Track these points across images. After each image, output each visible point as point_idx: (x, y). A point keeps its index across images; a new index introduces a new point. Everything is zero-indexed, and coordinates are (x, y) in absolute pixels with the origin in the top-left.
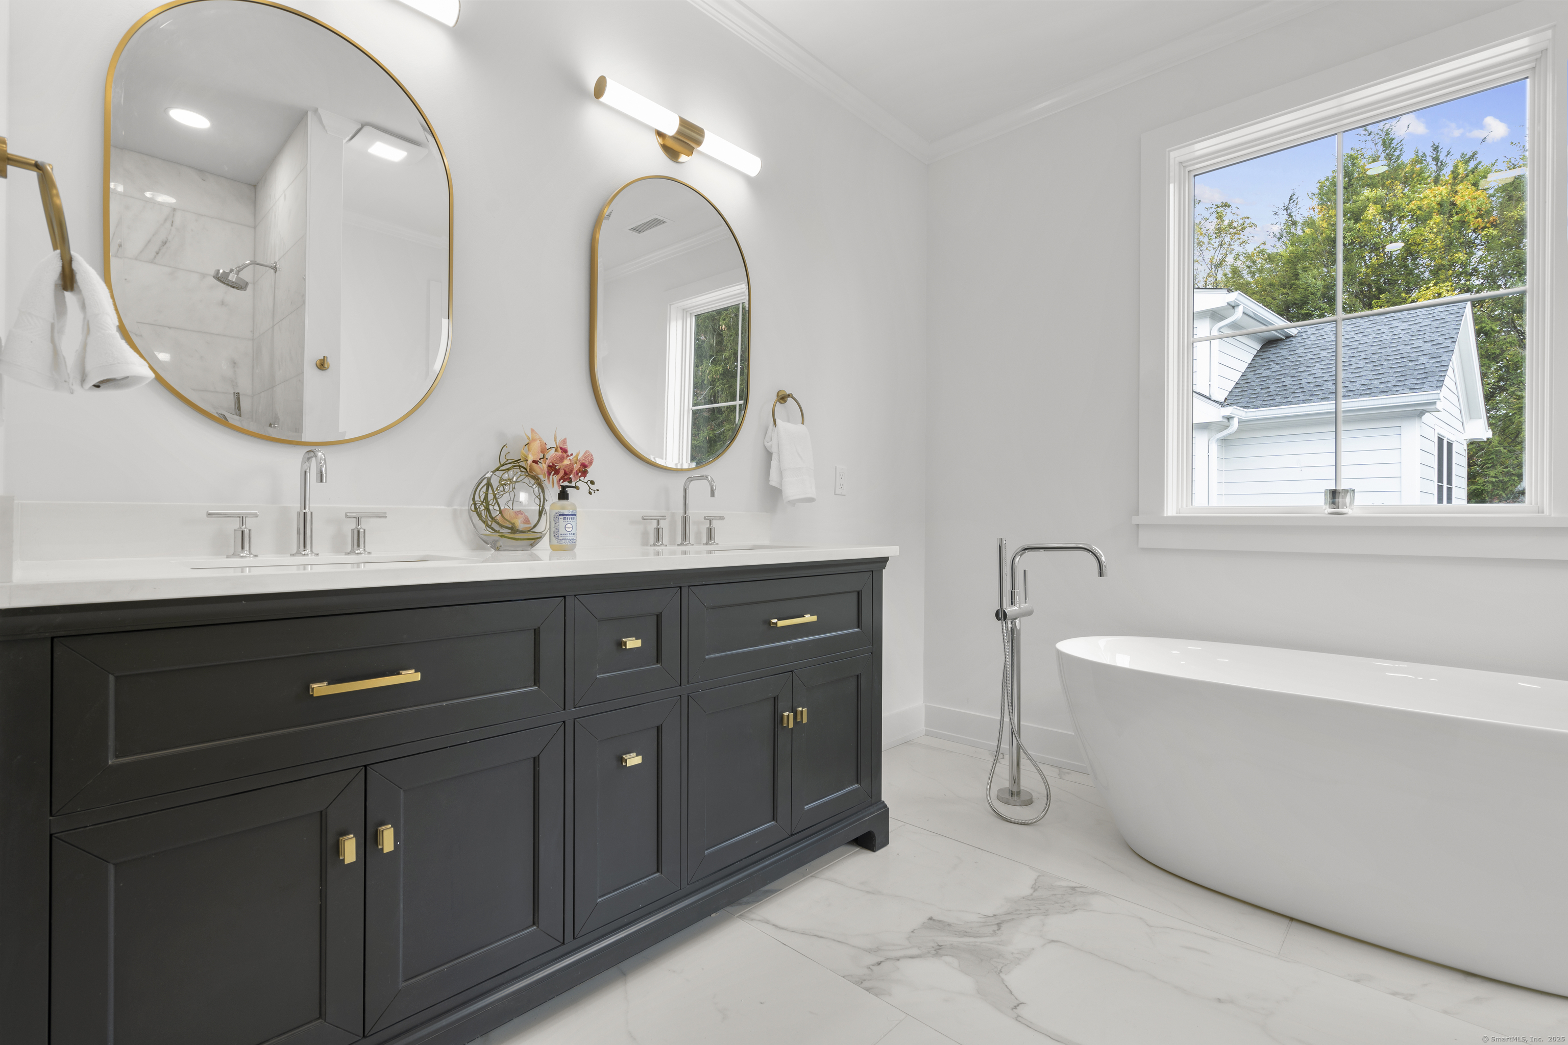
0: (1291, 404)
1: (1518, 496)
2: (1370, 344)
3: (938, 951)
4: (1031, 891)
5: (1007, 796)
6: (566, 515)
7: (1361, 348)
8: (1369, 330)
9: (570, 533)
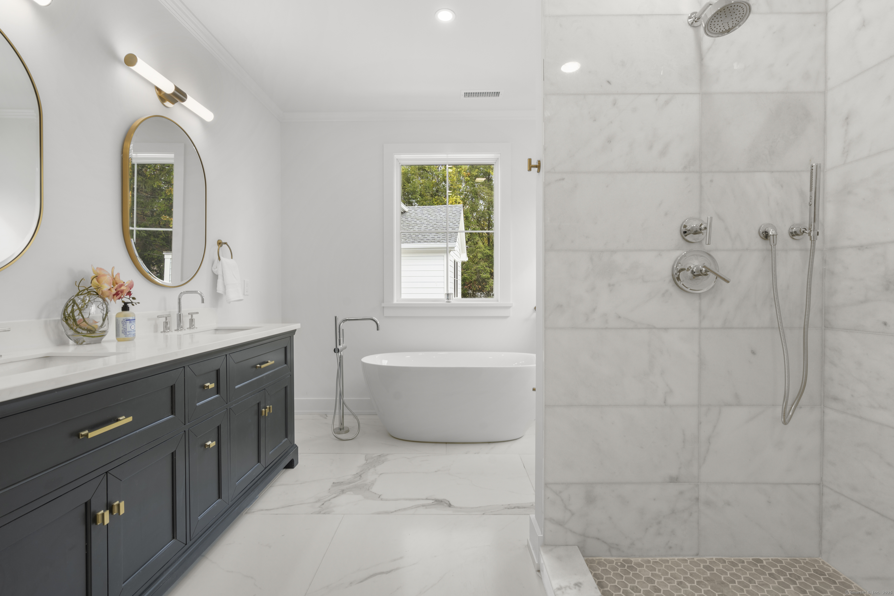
0: (407, 243)
1: (489, 294)
2: (433, 220)
3: (343, 492)
4: (366, 461)
5: (339, 431)
6: (131, 320)
7: (431, 221)
8: (433, 214)
9: (134, 330)
